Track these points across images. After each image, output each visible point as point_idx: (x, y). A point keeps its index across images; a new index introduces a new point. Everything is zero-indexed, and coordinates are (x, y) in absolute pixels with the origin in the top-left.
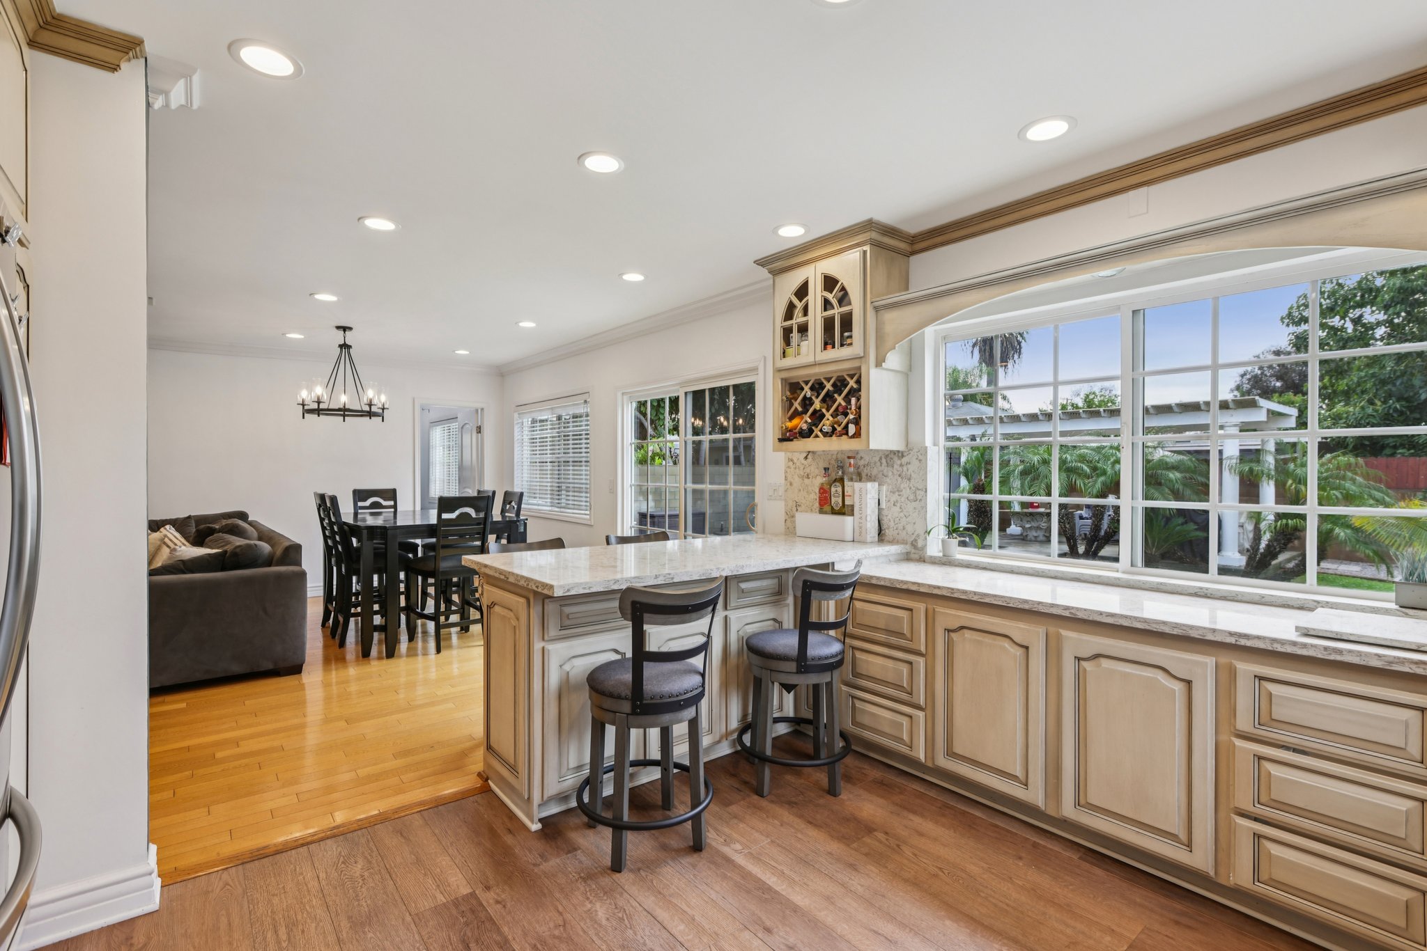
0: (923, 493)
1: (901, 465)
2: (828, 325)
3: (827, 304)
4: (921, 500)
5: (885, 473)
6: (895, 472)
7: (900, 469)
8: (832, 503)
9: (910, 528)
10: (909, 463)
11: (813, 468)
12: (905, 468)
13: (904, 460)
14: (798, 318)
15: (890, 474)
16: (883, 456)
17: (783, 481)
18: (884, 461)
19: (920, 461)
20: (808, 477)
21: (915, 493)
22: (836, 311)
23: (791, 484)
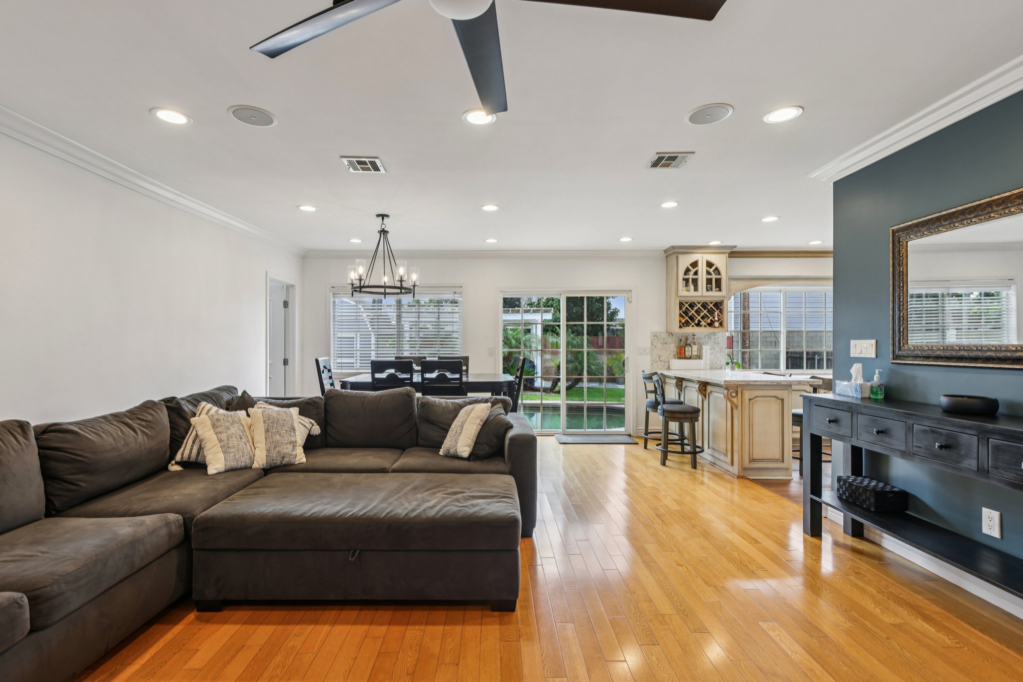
0: (724, 349)
2: (709, 281)
3: (708, 273)
4: (723, 352)
5: (707, 342)
6: (712, 341)
7: (714, 340)
8: (686, 354)
9: (719, 363)
10: (718, 338)
11: (669, 340)
12: (716, 340)
13: (716, 337)
14: (691, 276)
15: (710, 342)
17: (649, 345)
19: (723, 337)
21: (721, 349)
22: (714, 277)
23: (656, 347)
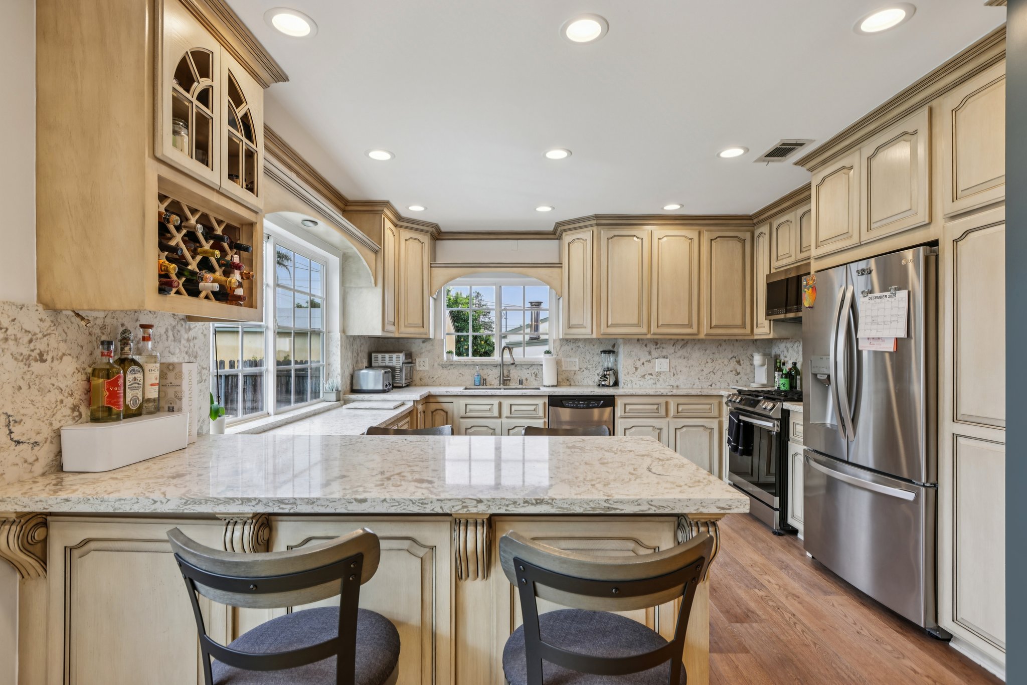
0: (207, 371)
1: (188, 340)
4: (205, 380)
5: (172, 350)
6: (183, 349)
7: (187, 345)
8: (128, 399)
10: (196, 338)
11: (53, 341)
12: (192, 344)
14: (196, 100)
16: (169, 327)
18: (170, 333)
19: (205, 335)
20: (41, 358)
22: (243, 139)
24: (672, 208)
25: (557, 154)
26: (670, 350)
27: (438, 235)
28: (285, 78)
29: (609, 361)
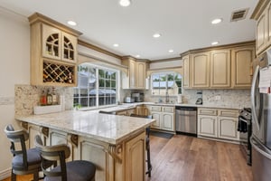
2: (66, 51)
3: (65, 45)
14: (53, 44)
22: (69, 49)
23: (20, 97)
24: (215, 44)
25: (157, 36)
26: (221, 92)
27: (149, 62)
28: (81, 34)
29: (199, 96)
